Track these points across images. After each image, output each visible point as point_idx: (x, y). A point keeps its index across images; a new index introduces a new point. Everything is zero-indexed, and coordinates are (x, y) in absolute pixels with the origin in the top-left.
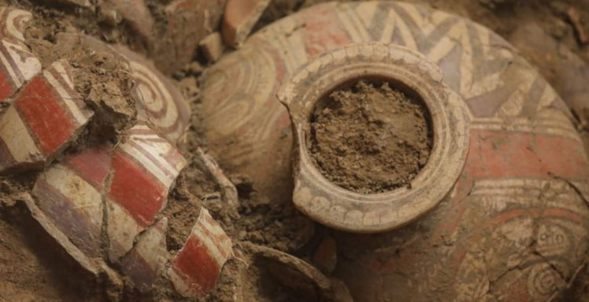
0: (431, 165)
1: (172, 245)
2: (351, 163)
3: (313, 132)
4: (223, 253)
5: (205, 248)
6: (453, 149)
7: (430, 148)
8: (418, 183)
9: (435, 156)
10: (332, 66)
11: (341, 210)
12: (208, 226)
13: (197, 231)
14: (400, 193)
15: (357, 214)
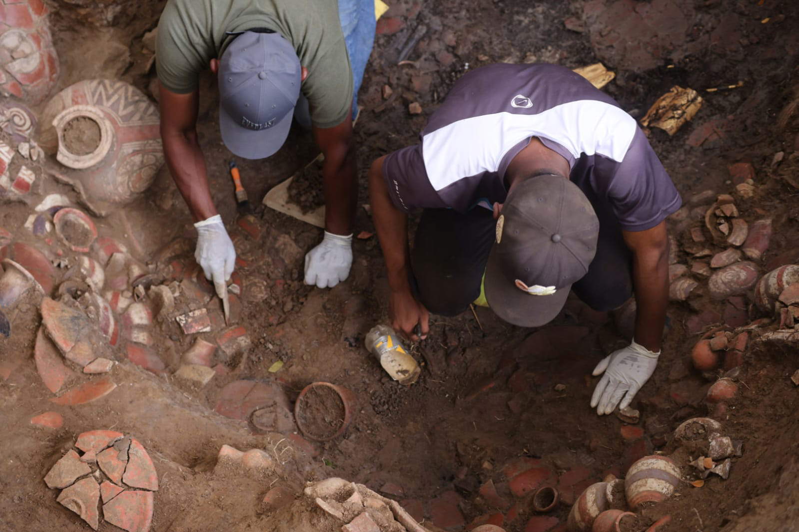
0: (100, 146)
1: (12, 180)
2: (76, 146)
3: (64, 136)
4: (31, 179)
5: (23, 180)
6: (107, 140)
7: (100, 140)
8: (96, 152)
9: (101, 143)
10: (69, 113)
11: (71, 162)
12: (25, 172)
13: (20, 175)
14: (90, 155)
15: (77, 163)
